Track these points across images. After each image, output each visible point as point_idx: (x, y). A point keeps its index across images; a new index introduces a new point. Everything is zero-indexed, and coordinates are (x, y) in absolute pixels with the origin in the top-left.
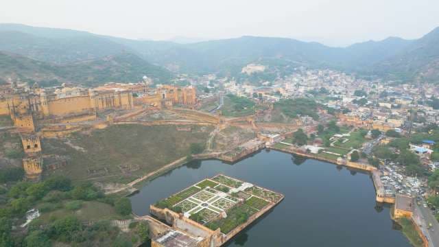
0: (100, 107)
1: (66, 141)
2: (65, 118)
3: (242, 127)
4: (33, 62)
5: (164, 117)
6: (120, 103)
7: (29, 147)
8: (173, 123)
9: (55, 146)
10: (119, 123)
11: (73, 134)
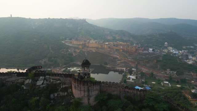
0: (99, 47)
1: (85, 52)
3: (130, 63)
6: (104, 47)
7: (77, 51)
8: (112, 56)
9: (82, 52)
10: (99, 52)
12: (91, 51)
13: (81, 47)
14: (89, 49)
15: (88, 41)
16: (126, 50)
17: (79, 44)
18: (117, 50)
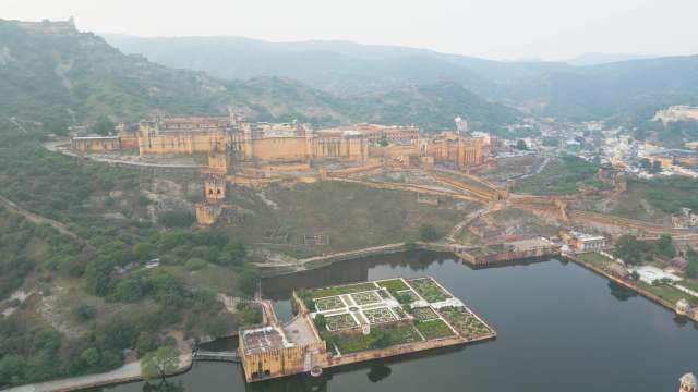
0: (320, 153)
1: (260, 191)
2: (271, 163)
3: (535, 212)
4: (312, 92)
5: (407, 179)
6: (348, 152)
7: (211, 192)
8: (414, 190)
9: (243, 195)
10: (335, 179)
11: (272, 185)
12: (289, 179)
17: (190, 149)
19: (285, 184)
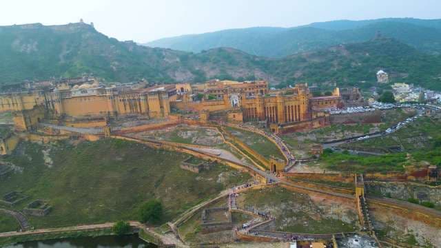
1: (47, 149)
2: (77, 120)
6: (148, 108)
9: (28, 151)
11: (60, 142)
12: (76, 136)
13: (20, 122)
14: (65, 130)
15: (63, 87)
16: (260, 110)
17: (18, 108)
18: (213, 117)
19: (71, 142)
